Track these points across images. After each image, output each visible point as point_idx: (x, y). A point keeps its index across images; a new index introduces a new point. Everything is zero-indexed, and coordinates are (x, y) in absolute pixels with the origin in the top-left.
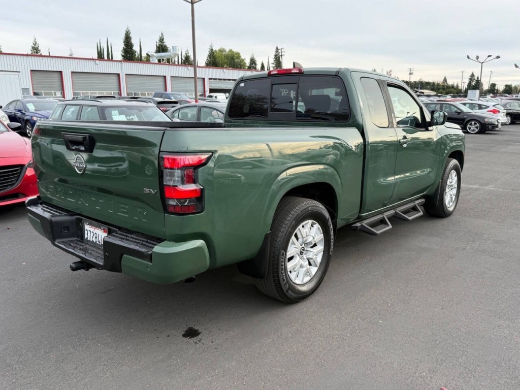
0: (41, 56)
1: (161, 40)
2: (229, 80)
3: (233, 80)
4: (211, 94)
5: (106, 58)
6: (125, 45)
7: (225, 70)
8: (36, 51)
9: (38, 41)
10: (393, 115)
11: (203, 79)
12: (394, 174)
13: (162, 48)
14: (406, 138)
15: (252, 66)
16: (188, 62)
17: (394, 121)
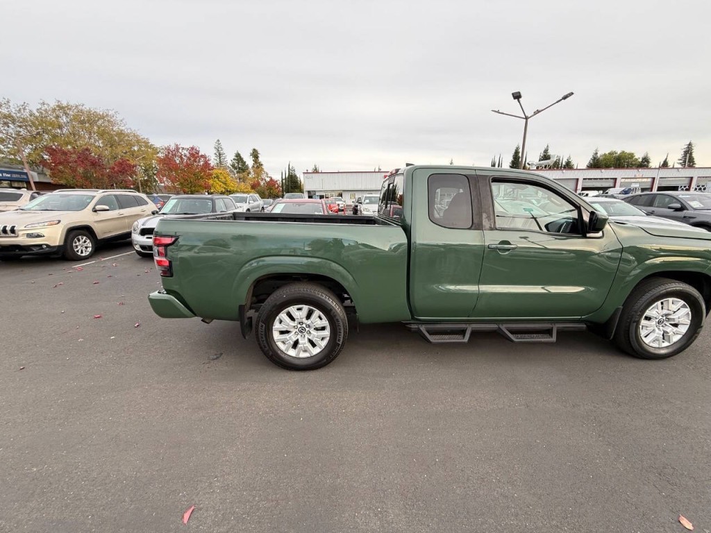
2: (606, 179)
3: (611, 179)
4: (583, 192)
6: (514, 158)
7: (603, 170)
10: (484, 215)
11: (578, 179)
12: (479, 283)
13: (546, 157)
14: (510, 244)
15: (644, 164)
16: (568, 166)
17: (486, 223)
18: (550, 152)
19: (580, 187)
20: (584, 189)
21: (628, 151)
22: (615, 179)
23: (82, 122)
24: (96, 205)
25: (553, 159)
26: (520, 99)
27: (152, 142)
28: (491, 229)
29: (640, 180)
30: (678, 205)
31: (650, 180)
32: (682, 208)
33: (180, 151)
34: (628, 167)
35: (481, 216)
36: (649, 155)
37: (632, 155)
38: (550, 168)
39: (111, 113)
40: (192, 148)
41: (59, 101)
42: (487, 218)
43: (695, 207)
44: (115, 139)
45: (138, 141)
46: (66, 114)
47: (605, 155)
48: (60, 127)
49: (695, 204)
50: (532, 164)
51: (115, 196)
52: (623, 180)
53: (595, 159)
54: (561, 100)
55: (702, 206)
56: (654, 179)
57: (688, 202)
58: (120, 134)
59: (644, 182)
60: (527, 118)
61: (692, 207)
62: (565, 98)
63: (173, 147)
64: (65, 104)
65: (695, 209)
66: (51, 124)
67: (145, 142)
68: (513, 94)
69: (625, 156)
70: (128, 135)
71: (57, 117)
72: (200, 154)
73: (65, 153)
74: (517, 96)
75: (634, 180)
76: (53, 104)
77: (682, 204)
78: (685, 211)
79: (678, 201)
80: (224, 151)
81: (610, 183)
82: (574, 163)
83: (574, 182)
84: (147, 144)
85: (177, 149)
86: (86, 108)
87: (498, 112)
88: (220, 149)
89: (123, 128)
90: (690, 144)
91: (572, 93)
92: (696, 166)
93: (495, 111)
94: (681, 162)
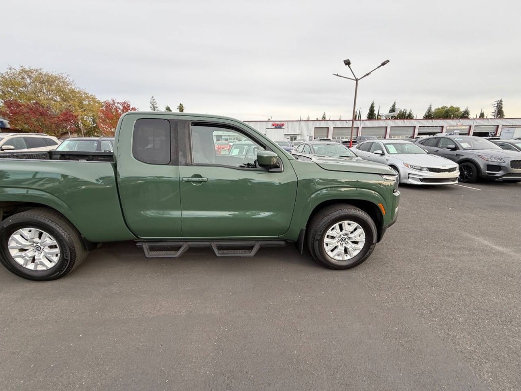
0: (326, 120)
1: (394, 106)
3: (439, 126)
5: (357, 119)
6: (370, 111)
8: (324, 119)
9: (326, 114)
10: (180, 153)
11: (415, 127)
12: (181, 209)
13: (393, 110)
14: (201, 177)
15: (465, 115)
16: (410, 117)
17: (181, 159)
18: (397, 107)
19: (416, 133)
20: (419, 134)
21: (455, 106)
22: (443, 127)
23: (42, 82)
24: (2, 145)
25: (397, 112)
26: (350, 65)
27: (98, 98)
28: (187, 165)
29: (460, 128)
30: (453, 146)
31: (468, 127)
32: (455, 149)
33: (116, 104)
34: (453, 118)
35: (177, 154)
36: (469, 109)
37: (458, 109)
38: (395, 118)
39: (64, 76)
40: (125, 103)
41: (22, 67)
42: (182, 155)
43: (464, 147)
44: (69, 96)
45: (88, 97)
46: (30, 77)
47: (439, 109)
48: (25, 86)
49: (465, 145)
50: (382, 115)
51: (25, 138)
52: (448, 128)
53: (429, 111)
54: (380, 66)
55: (470, 146)
56: (470, 126)
57: (461, 144)
58: (73, 91)
59: (464, 129)
60: (357, 80)
61: (462, 148)
62: (383, 64)
63: (110, 101)
64: (27, 69)
65: (464, 149)
66: (19, 84)
67: (93, 98)
68: (344, 61)
69: (453, 110)
70: (79, 92)
71: (23, 78)
72: (131, 107)
73: (18, 106)
74: (347, 63)
75: (455, 128)
76: (18, 69)
77: (456, 145)
78: (458, 150)
79: (453, 142)
80: (157, 105)
81: (439, 130)
82: (414, 115)
83: (413, 129)
84: (94, 100)
85: (114, 103)
86: (44, 71)
87: (337, 75)
88: (154, 104)
89: (73, 88)
90: (501, 101)
91: (388, 61)
92: (505, 117)
93: (335, 75)
94: (494, 114)
